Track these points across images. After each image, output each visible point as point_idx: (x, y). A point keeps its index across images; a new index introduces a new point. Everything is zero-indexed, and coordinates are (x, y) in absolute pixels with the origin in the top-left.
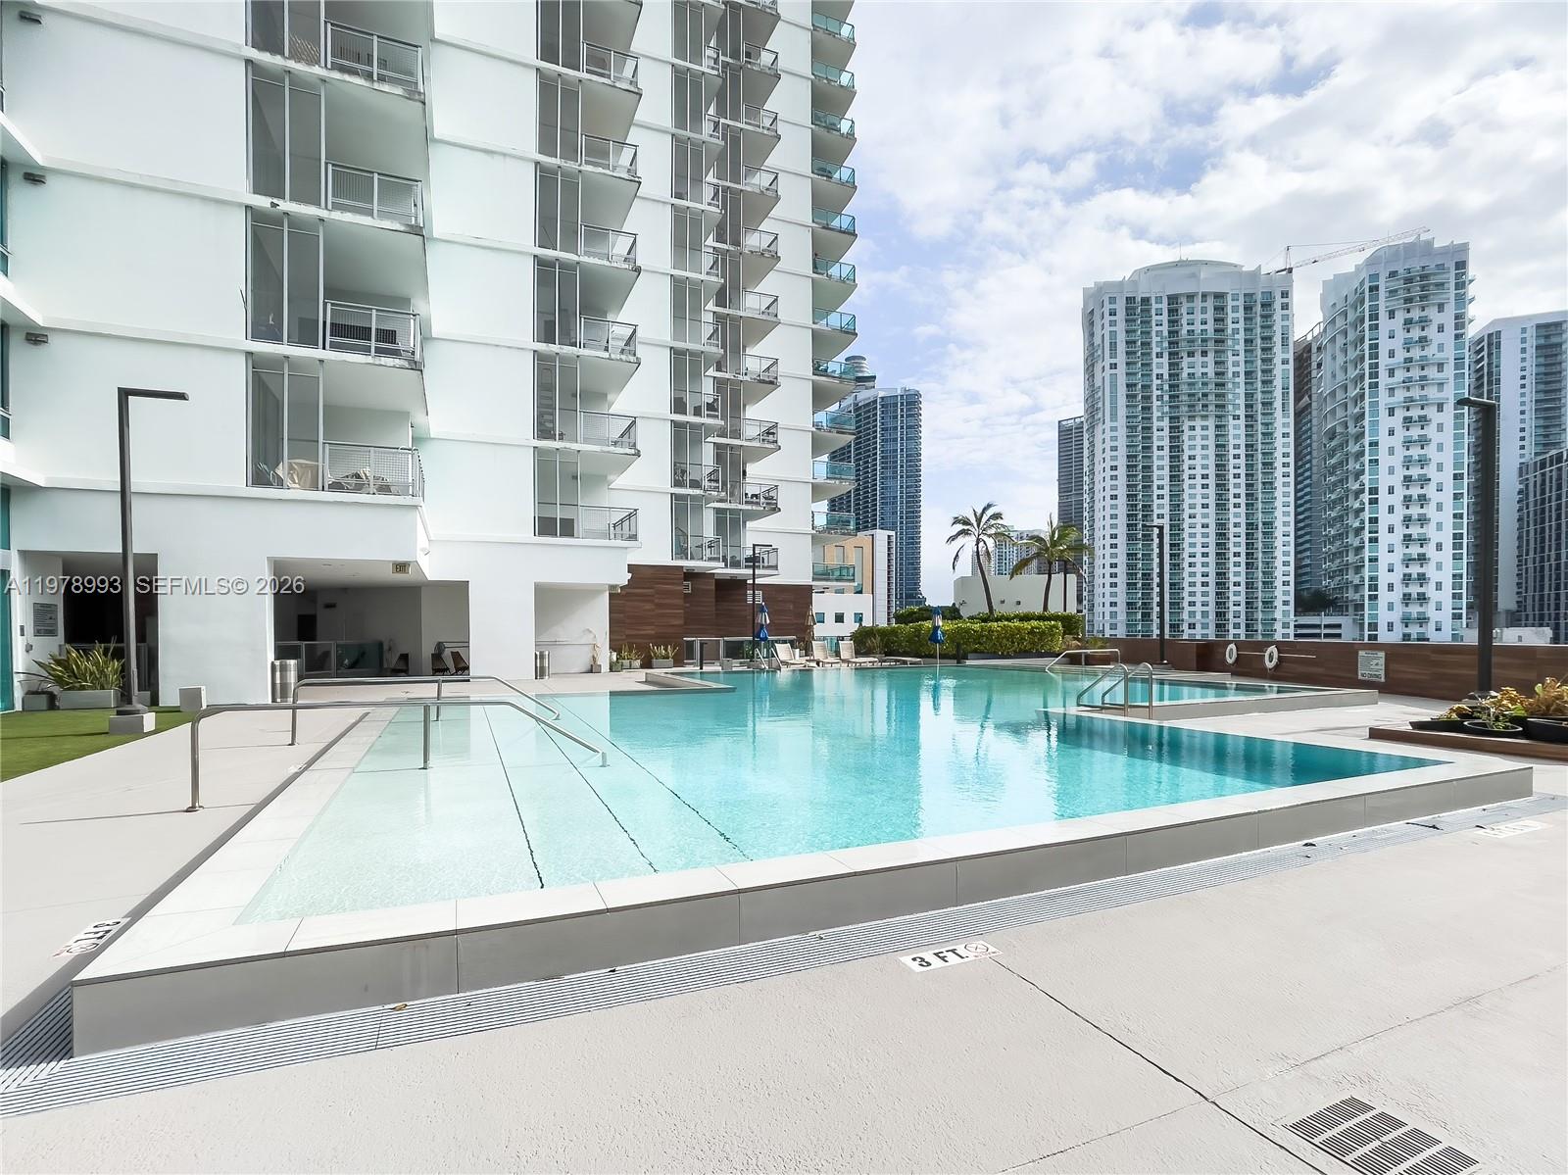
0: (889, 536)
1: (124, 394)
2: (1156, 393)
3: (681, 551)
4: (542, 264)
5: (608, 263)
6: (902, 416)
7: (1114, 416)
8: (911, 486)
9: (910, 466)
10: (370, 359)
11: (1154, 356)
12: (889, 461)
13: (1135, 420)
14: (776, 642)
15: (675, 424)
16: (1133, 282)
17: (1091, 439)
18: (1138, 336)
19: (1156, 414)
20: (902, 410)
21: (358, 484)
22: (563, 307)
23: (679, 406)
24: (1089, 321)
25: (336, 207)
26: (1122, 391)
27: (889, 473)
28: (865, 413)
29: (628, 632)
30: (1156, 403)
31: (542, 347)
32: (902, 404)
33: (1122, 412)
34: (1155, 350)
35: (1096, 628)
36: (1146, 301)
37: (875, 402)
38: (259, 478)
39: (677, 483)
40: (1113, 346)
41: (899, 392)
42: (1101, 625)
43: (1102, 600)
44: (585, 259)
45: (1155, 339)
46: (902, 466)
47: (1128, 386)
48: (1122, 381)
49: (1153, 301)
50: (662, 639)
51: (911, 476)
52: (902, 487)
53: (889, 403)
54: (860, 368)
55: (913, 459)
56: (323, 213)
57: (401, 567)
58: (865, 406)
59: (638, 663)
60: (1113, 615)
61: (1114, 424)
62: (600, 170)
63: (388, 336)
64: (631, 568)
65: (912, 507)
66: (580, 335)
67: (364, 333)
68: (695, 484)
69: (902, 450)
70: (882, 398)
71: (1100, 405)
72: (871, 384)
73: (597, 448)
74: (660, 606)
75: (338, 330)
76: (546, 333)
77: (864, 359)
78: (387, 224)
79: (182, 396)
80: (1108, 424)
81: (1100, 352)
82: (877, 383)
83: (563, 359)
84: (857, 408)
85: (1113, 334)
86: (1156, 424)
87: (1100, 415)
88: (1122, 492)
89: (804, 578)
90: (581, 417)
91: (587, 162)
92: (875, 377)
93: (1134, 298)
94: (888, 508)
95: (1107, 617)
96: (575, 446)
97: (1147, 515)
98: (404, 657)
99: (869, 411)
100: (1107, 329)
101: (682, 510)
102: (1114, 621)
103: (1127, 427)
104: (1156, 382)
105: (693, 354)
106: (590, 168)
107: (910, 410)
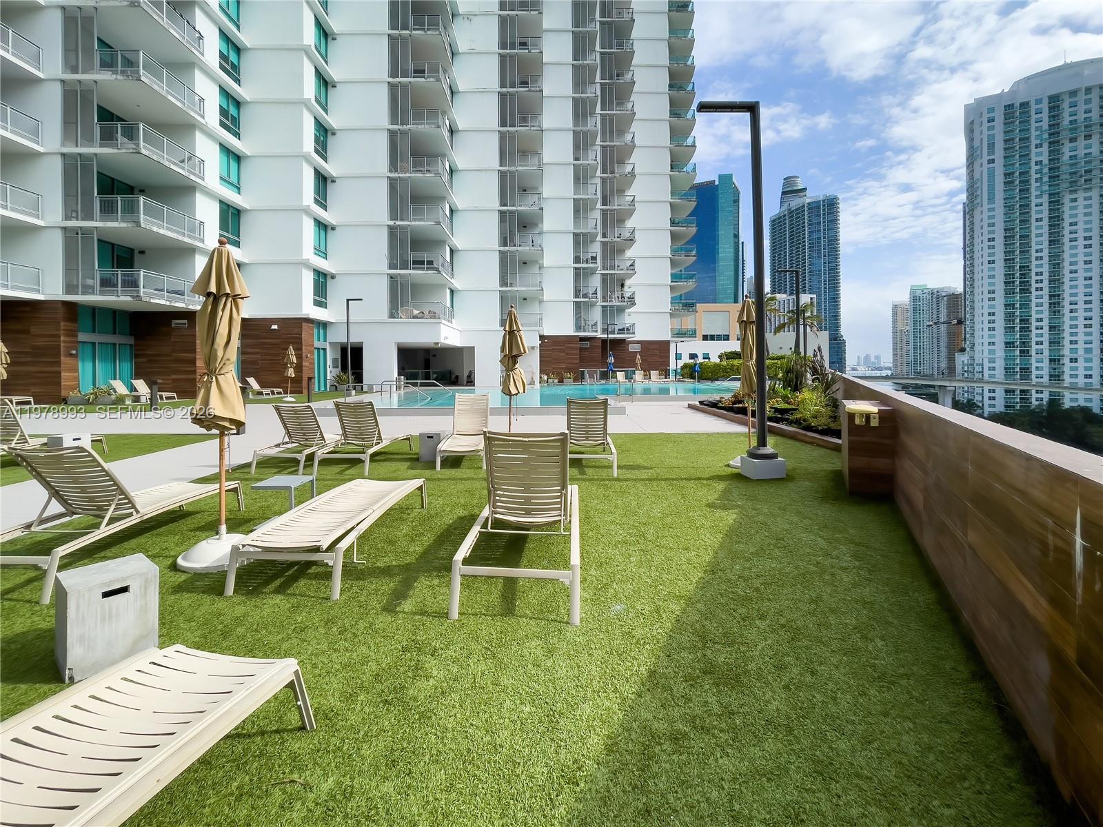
0: (811, 298)
1: (348, 300)
2: (1034, 176)
3: (578, 327)
4: (502, 213)
5: (528, 208)
6: (824, 214)
7: (991, 199)
8: (832, 262)
9: (831, 248)
10: (424, 272)
11: (1033, 147)
12: (815, 245)
13: (1012, 201)
14: (618, 371)
15: (576, 269)
16: (1013, 92)
17: (971, 219)
18: (1017, 135)
19: (1034, 193)
20: (824, 210)
21: (421, 315)
22: (511, 230)
23: (577, 259)
24: (970, 130)
25: (414, 220)
26: (999, 179)
27: (815, 254)
28: (796, 214)
29: (554, 366)
30: (1034, 185)
31: (502, 248)
32: (824, 206)
33: (999, 194)
34: (1034, 142)
35: (976, 362)
36: (1025, 105)
37: (803, 206)
38: (392, 316)
39: (576, 296)
40: (991, 146)
41: (821, 198)
42: (981, 360)
43: (981, 341)
44: (519, 208)
45: (1034, 133)
46: (825, 249)
47: (1005, 175)
48: (999, 170)
49: (1032, 104)
50: (569, 370)
51: (831, 255)
52: (825, 263)
53: (814, 207)
54: (794, 183)
55: (833, 243)
56: (409, 223)
57: (437, 344)
58: (796, 210)
59: (556, 381)
60: (992, 352)
61: (992, 206)
62: (525, 168)
63: (430, 263)
64: (542, 337)
65: (834, 276)
66: (518, 241)
67: (423, 263)
68: (585, 296)
69: (824, 238)
70: (809, 203)
71: (979, 192)
72: (804, 194)
73: (524, 289)
74: (567, 354)
75: (415, 262)
76: (504, 242)
77: (797, 177)
78: (429, 223)
79: (361, 300)
80: (986, 206)
81: (978, 152)
82: (808, 193)
83: (511, 252)
84: (791, 212)
85: (991, 137)
86: (1034, 201)
87: (979, 200)
88: (1000, 257)
89: (666, 336)
90: (518, 276)
91: (520, 166)
92: (806, 189)
93: (1013, 105)
94: (814, 278)
95: (986, 353)
96: (515, 289)
97: (1025, 274)
98: (457, 377)
99: (799, 213)
100: (986, 133)
101: (579, 309)
102: (991, 357)
103: (1005, 207)
104: (1034, 168)
105: (584, 234)
106: (521, 168)
107: (830, 209)
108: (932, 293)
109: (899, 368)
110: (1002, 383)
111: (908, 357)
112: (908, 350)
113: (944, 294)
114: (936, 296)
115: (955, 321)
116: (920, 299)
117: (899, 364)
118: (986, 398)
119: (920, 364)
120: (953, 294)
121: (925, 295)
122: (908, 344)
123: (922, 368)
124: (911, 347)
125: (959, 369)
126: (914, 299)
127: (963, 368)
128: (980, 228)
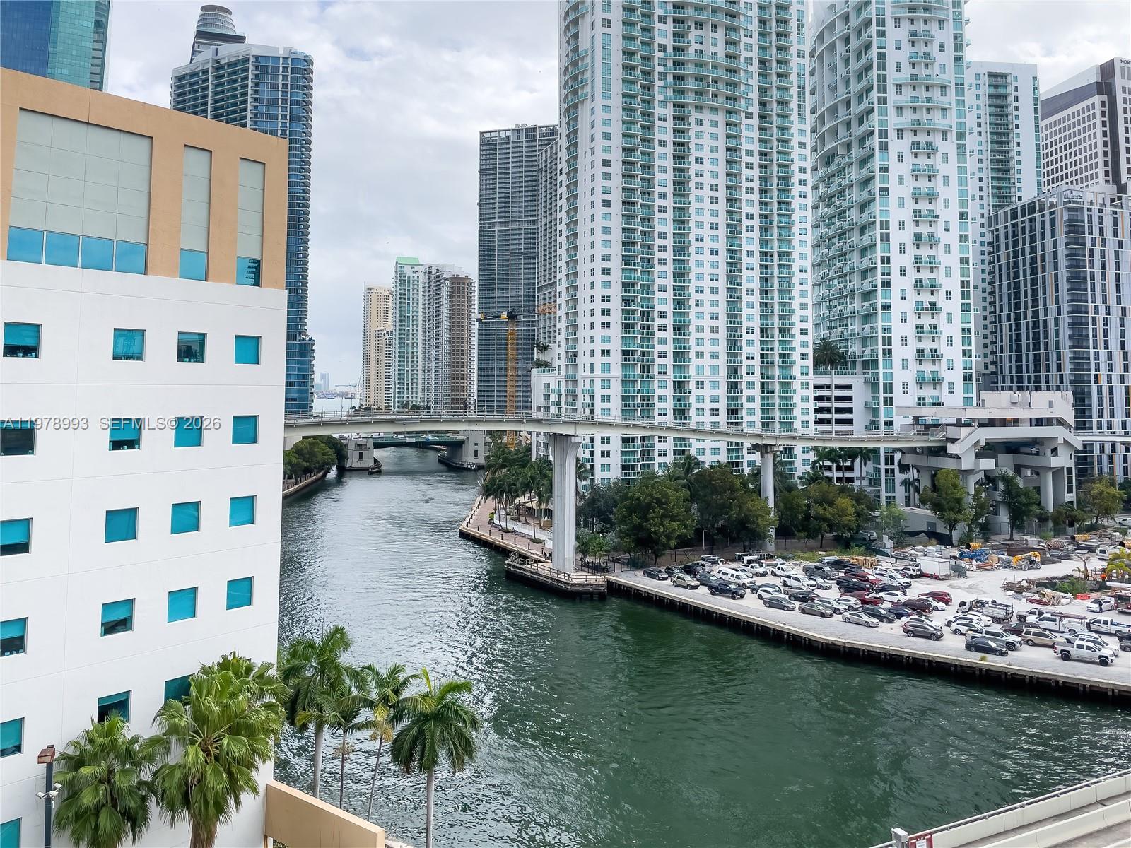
2: (658, 69)
11: (656, 19)
13: (633, 101)
17: (572, 123)
19: (658, 97)
20: (285, 77)
26: (617, 58)
28: (230, 74)
30: (658, 83)
32: (285, 69)
33: (617, 88)
37: (246, 60)
41: (281, 52)
47: (624, 53)
48: (617, 45)
53: (268, 66)
54: (221, 21)
58: (229, 64)
61: (607, 103)
70: (256, 57)
71: (586, 74)
84: (216, 66)
86: (658, 111)
87: (586, 89)
92: (243, 36)
99: (236, 72)
103: (623, 109)
104: (658, 55)
107: (297, 79)
108: (430, 273)
109: (372, 395)
110: (618, 425)
111: (389, 376)
112: (389, 365)
113: (446, 276)
114: (434, 278)
115: (504, 315)
116: (409, 282)
117: (372, 389)
118: (597, 454)
119: (408, 389)
120: (458, 278)
121: (416, 275)
122: (389, 355)
123: (410, 395)
124: (395, 360)
125: (537, 399)
126: (402, 280)
127: (547, 397)
128: (589, 139)
